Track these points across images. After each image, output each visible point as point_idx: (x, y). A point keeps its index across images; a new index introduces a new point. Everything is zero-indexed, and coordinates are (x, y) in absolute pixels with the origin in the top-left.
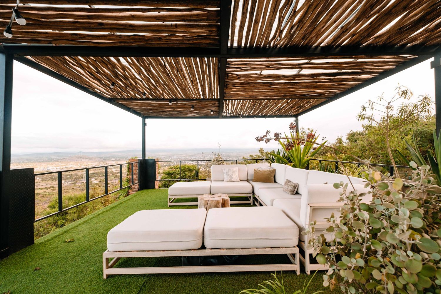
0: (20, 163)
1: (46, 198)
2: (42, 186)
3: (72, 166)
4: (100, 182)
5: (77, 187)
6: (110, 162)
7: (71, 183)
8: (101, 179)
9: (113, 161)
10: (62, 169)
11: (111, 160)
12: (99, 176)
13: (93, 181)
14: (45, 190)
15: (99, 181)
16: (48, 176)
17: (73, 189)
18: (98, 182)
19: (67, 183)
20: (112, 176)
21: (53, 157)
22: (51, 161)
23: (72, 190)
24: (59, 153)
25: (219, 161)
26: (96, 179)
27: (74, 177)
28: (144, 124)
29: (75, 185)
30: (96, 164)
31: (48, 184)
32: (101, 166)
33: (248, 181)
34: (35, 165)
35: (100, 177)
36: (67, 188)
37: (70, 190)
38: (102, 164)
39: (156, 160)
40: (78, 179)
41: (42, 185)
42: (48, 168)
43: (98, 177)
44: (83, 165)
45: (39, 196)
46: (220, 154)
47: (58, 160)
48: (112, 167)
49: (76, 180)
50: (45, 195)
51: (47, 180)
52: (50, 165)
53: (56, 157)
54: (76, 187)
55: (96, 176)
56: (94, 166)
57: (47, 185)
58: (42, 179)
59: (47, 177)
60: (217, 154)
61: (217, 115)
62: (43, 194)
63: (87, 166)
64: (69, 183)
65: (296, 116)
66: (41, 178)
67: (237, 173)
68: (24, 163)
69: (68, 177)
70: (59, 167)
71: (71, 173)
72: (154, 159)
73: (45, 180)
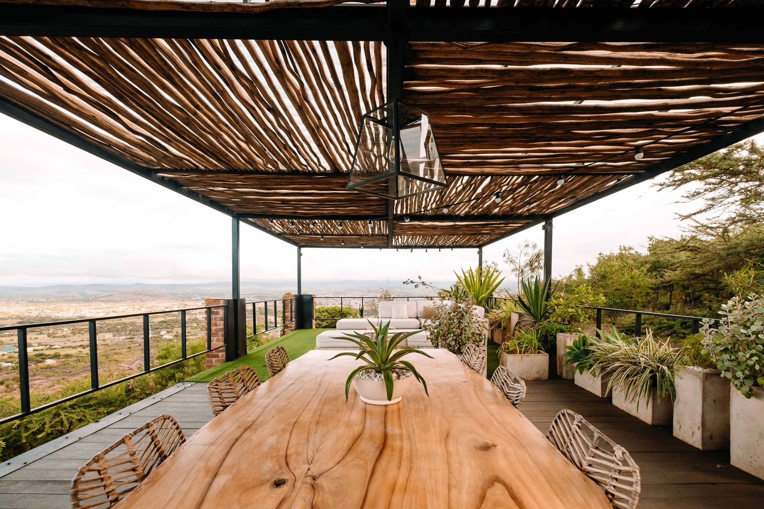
0: (32, 302)
1: (83, 364)
2: (74, 342)
3: (125, 308)
4: (176, 338)
5: (137, 345)
6: (191, 303)
7: (124, 337)
8: (177, 333)
9: (198, 300)
10: (108, 313)
11: (194, 299)
12: (173, 327)
13: (162, 335)
14: (81, 349)
15: (173, 335)
16: (83, 325)
17: (129, 348)
18: (172, 337)
19: (117, 338)
20: (196, 328)
21: (89, 292)
22: (87, 300)
23: (128, 350)
24: (101, 285)
25: (387, 298)
26: (168, 332)
27: (130, 328)
28: (300, 255)
29: (132, 342)
30: (167, 305)
31: (85, 340)
32: (176, 309)
33: (417, 318)
34: (58, 305)
35: (175, 329)
36: (117, 347)
37: (124, 351)
38: (178, 306)
39: (313, 296)
40: (137, 331)
41: (74, 340)
42: (83, 312)
43: (172, 329)
44: (144, 307)
45: (72, 359)
46: (388, 290)
47: (100, 297)
48: (195, 311)
49: (132, 333)
50: (80, 359)
51: (82, 332)
52: (85, 306)
53: (95, 293)
54: (134, 345)
55: (169, 326)
56: (164, 309)
57: (82, 341)
58: (73, 330)
59: (83, 327)
60: (385, 291)
61: (386, 245)
62: (77, 356)
63: (152, 309)
64: (121, 337)
65: (480, 247)
66: (71, 329)
67: (406, 310)
68: (40, 302)
69: (119, 327)
70: (101, 311)
71: (124, 320)
72: (312, 295)
73: (79, 333)
